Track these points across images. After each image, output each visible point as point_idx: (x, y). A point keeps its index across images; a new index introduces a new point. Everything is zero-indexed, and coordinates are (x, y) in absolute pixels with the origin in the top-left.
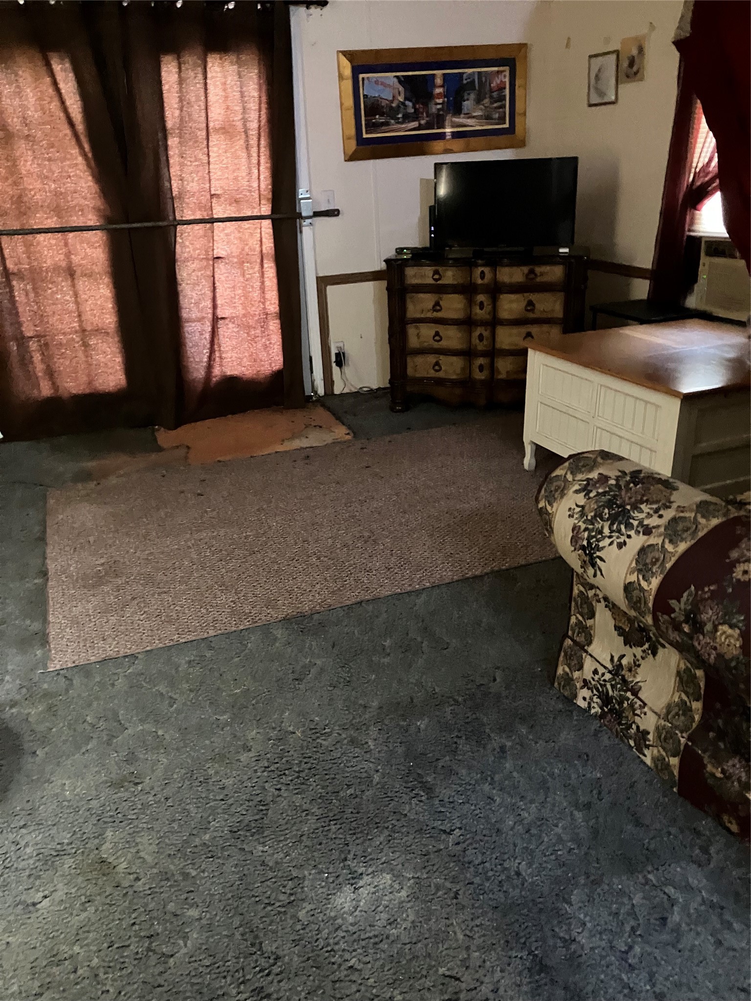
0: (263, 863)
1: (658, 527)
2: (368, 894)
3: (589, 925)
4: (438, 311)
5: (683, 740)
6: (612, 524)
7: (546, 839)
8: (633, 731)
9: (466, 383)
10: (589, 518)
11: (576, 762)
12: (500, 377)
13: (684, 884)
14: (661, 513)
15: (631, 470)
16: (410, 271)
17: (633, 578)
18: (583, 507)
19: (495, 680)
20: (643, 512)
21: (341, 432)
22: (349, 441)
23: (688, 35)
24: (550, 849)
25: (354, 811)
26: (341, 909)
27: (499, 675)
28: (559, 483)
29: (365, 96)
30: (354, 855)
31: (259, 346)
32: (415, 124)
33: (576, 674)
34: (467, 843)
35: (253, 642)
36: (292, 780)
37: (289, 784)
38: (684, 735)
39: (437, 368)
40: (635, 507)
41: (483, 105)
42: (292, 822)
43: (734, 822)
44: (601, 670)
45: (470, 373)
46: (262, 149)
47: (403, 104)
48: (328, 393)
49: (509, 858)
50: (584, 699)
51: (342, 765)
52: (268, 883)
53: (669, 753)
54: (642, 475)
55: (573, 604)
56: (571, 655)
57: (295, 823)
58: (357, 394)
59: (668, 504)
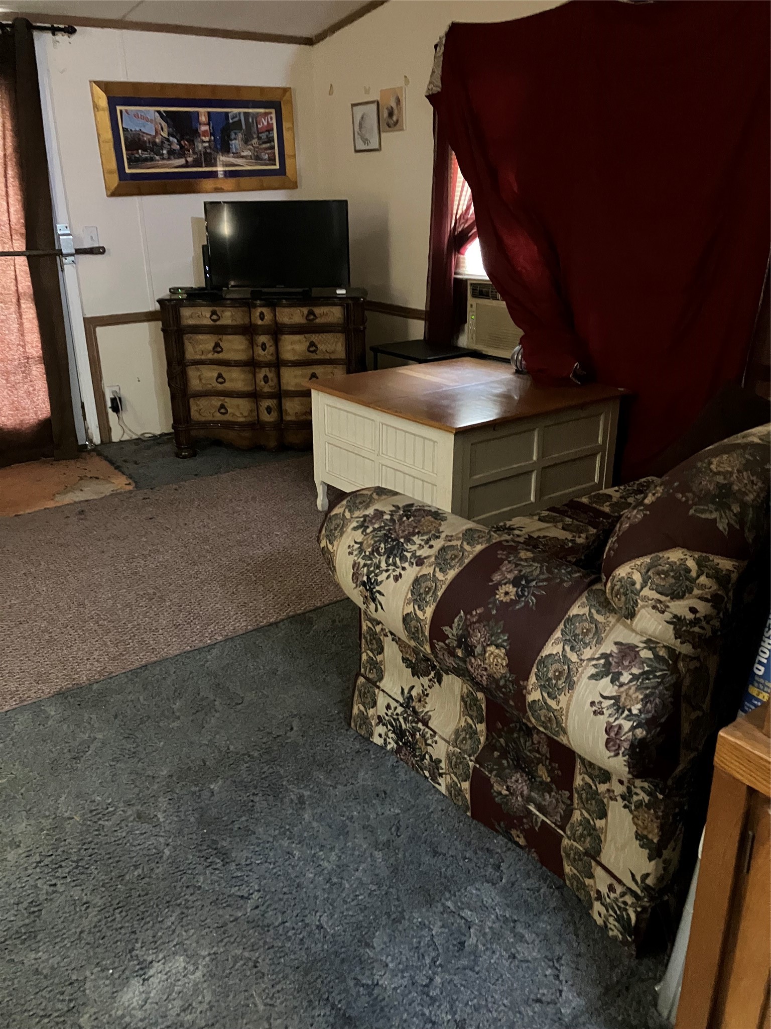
0: (37, 972)
1: (428, 557)
2: (159, 983)
3: (391, 965)
4: (218, 352)
5: (471, 764)
6: (388, 557)
7: (347, 886)
8: (427, 761)
9: (255, 425)
10: (367, 553)
11: (374, 802)
12: (288, 418)
13: (479, 904)
14: (432, 543)
15: (404, 504)
16: (186, 312)
17: (409, 609)
18: (361, 543)
19: (292, 729)
20: (415, 543)
21: (120, 483)
22: (130, 492)
23: (439, 90)
24: (352, 896)
25: (143, 893)
26: (129, 1006)
27: (296, 724)
28: (338, 521)
29: (125, 130)
30: (143, 943)
31: (21, 393)
32: (182, 161)
33: (371, 712)
34: (266, 904)
35: (22, 721)
36: (69, 872)
37: (66, 877)
38: (472, 758)
39: (223, 411)
40: (408, 540)
41: (252, 145)
42: (70, 919)
43: (521, 835)
44: (393, 704)
45: (258, 416)
46: (10, 180)
47: (168, 140)
48: (104, 440)
49: (309, 913)
50: (380, 736)
51: (128, 844)
52: (44, 993)
53: (460, 779)
54: (414, 508)
55: (363, 640)
56: (365, 693)
57: (73, 920)
58: (138, 441)
59: (437, 534)
